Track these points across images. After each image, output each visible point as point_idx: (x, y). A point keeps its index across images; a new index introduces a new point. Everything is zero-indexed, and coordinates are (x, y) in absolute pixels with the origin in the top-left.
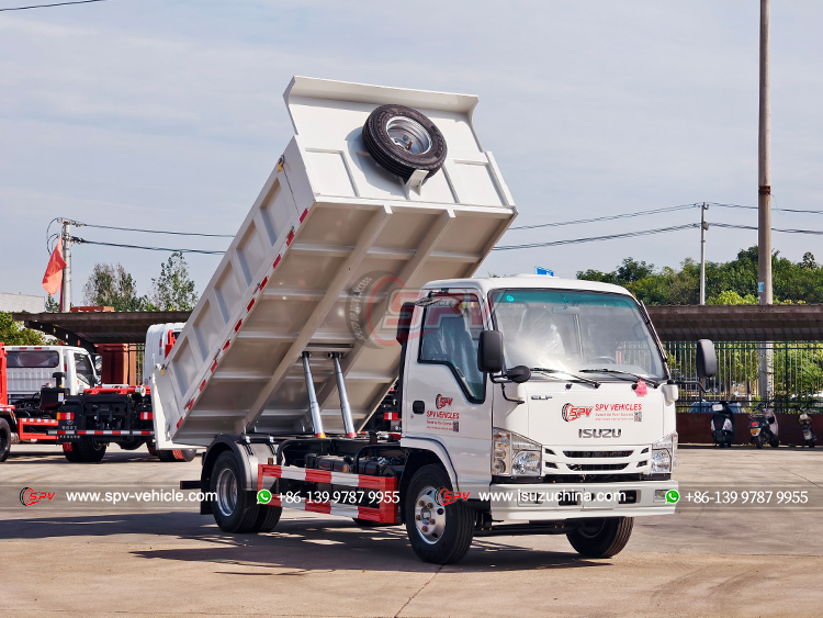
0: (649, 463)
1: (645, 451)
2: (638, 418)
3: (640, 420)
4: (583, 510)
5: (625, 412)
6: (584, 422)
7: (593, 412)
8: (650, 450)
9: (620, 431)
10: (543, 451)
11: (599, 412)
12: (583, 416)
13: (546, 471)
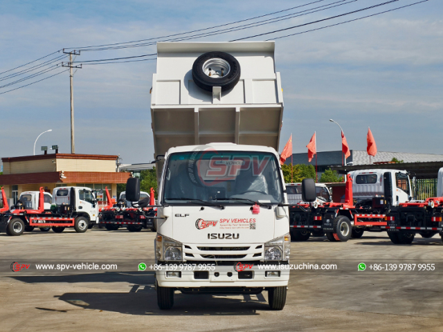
0: (263, 254)
1: (260, 247)
2: (253, 227)
3: (254, 228)
4: (211, 282)
5: (243, 223)
6: (211, 230)
7: (218, 224)
8: (263, 246)
9: (238, 235)
10: (184, 247)
11: (222, 224)
12: (211, 226)
13: (185, 258)
